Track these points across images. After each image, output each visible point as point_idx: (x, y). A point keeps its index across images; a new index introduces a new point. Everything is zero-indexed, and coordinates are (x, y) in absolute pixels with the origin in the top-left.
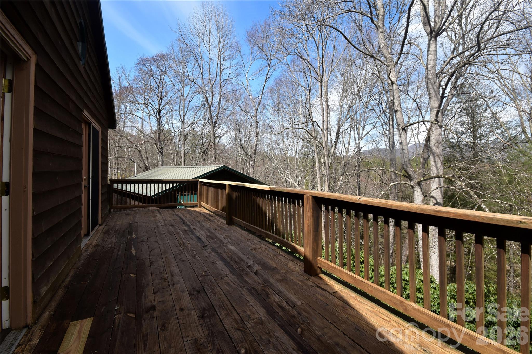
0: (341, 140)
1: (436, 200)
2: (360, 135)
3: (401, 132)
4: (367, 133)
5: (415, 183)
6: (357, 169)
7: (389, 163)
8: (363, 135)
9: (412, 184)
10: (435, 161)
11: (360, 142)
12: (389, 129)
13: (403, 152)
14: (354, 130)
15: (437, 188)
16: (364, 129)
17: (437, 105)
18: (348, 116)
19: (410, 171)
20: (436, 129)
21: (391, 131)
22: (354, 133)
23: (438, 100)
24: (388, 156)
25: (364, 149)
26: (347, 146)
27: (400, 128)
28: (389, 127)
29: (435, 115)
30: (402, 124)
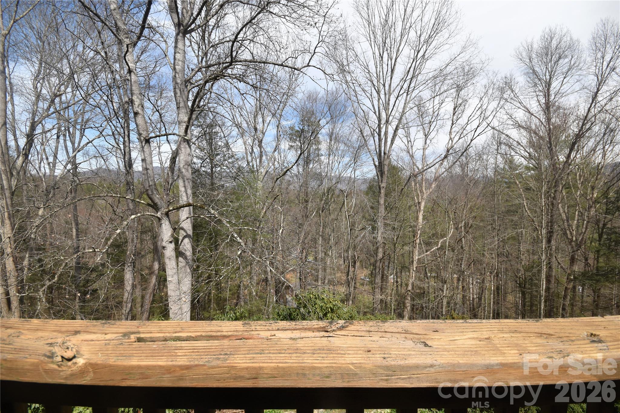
0: (38, 147)
1: (186, 232)
2: (76, 145)
3: (144, 145)
4: (88, 143)
5: (162, 214)
6: (70, 196)
7: (124, 189)
8: (82, 145)
9: (159, 215)
10: (185, 187)
11: (75, 155)
12: (124, 140)
13: (147, 173)
14: (65, 136)
15: (187, 218)
16: (82, 135)
17: (186, 119)
18: (52, 110)
19: (157, 198)
20: (185, 148)
21: (127, 144)
22: (65, 141)
23: (187, 113)
24: (123, 179)
25: (84, 167)
26: (51, 159)
27: (142, 138)
28: (124, 138)
29: (184, 131)
30: (144, 134)
